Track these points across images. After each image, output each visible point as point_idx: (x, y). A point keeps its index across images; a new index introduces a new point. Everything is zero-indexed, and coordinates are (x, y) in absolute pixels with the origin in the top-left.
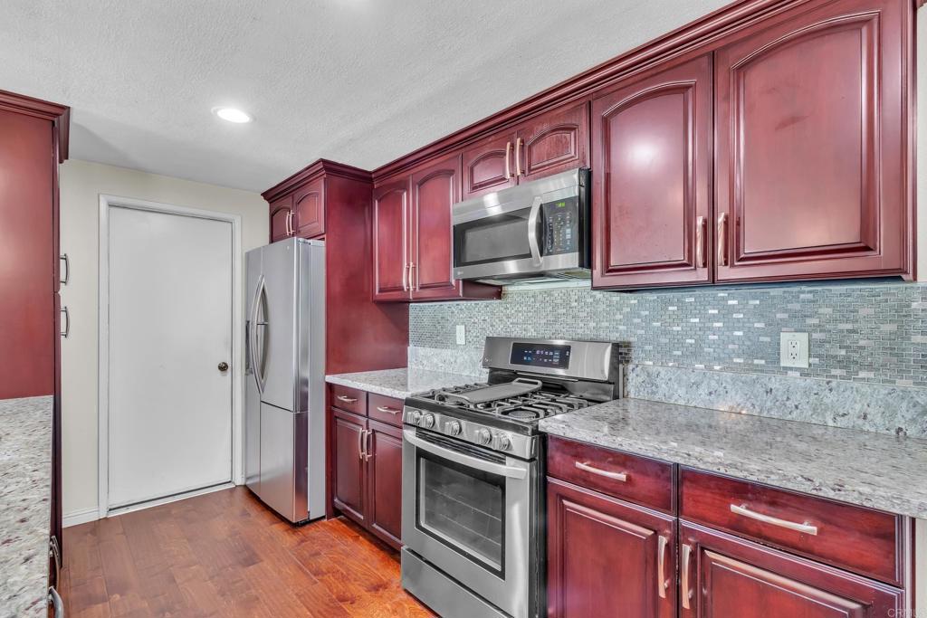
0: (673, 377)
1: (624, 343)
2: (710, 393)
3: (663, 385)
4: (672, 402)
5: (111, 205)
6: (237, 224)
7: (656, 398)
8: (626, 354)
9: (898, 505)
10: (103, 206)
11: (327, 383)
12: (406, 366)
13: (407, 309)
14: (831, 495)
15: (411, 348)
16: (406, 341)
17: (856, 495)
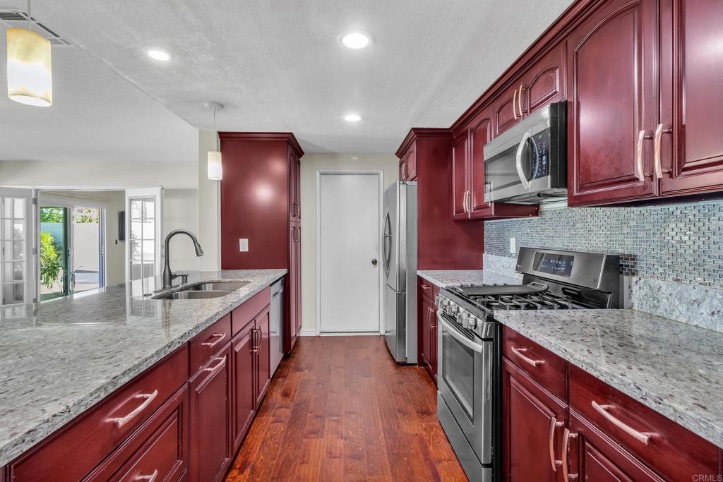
0: (674, 293)
1: (631, 255)
2: (713, 313)
3: (664, 300)
4: (673, 318)
5: (321, 174)
6: (382, 174)
7: (658, 312)
8: (632, 266)
9: (705, 429)
10: (318, 174)
11: (419, 277)
12: (482, 269)
13: (483, 225)
14: (653, 406)
15: (485, 255)
16: (482, 250)
17: (671, 410)
